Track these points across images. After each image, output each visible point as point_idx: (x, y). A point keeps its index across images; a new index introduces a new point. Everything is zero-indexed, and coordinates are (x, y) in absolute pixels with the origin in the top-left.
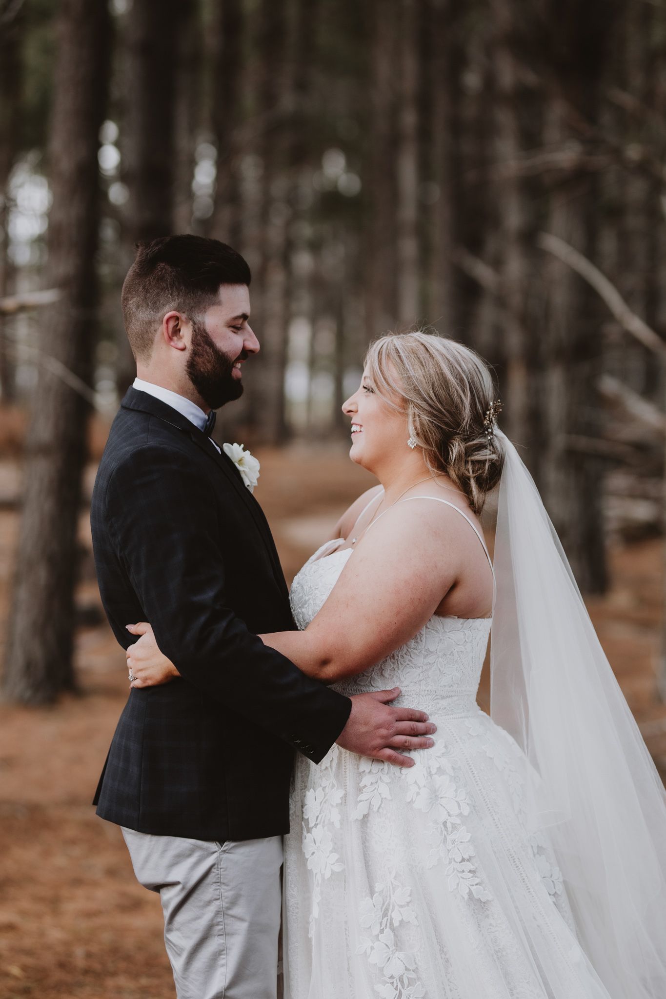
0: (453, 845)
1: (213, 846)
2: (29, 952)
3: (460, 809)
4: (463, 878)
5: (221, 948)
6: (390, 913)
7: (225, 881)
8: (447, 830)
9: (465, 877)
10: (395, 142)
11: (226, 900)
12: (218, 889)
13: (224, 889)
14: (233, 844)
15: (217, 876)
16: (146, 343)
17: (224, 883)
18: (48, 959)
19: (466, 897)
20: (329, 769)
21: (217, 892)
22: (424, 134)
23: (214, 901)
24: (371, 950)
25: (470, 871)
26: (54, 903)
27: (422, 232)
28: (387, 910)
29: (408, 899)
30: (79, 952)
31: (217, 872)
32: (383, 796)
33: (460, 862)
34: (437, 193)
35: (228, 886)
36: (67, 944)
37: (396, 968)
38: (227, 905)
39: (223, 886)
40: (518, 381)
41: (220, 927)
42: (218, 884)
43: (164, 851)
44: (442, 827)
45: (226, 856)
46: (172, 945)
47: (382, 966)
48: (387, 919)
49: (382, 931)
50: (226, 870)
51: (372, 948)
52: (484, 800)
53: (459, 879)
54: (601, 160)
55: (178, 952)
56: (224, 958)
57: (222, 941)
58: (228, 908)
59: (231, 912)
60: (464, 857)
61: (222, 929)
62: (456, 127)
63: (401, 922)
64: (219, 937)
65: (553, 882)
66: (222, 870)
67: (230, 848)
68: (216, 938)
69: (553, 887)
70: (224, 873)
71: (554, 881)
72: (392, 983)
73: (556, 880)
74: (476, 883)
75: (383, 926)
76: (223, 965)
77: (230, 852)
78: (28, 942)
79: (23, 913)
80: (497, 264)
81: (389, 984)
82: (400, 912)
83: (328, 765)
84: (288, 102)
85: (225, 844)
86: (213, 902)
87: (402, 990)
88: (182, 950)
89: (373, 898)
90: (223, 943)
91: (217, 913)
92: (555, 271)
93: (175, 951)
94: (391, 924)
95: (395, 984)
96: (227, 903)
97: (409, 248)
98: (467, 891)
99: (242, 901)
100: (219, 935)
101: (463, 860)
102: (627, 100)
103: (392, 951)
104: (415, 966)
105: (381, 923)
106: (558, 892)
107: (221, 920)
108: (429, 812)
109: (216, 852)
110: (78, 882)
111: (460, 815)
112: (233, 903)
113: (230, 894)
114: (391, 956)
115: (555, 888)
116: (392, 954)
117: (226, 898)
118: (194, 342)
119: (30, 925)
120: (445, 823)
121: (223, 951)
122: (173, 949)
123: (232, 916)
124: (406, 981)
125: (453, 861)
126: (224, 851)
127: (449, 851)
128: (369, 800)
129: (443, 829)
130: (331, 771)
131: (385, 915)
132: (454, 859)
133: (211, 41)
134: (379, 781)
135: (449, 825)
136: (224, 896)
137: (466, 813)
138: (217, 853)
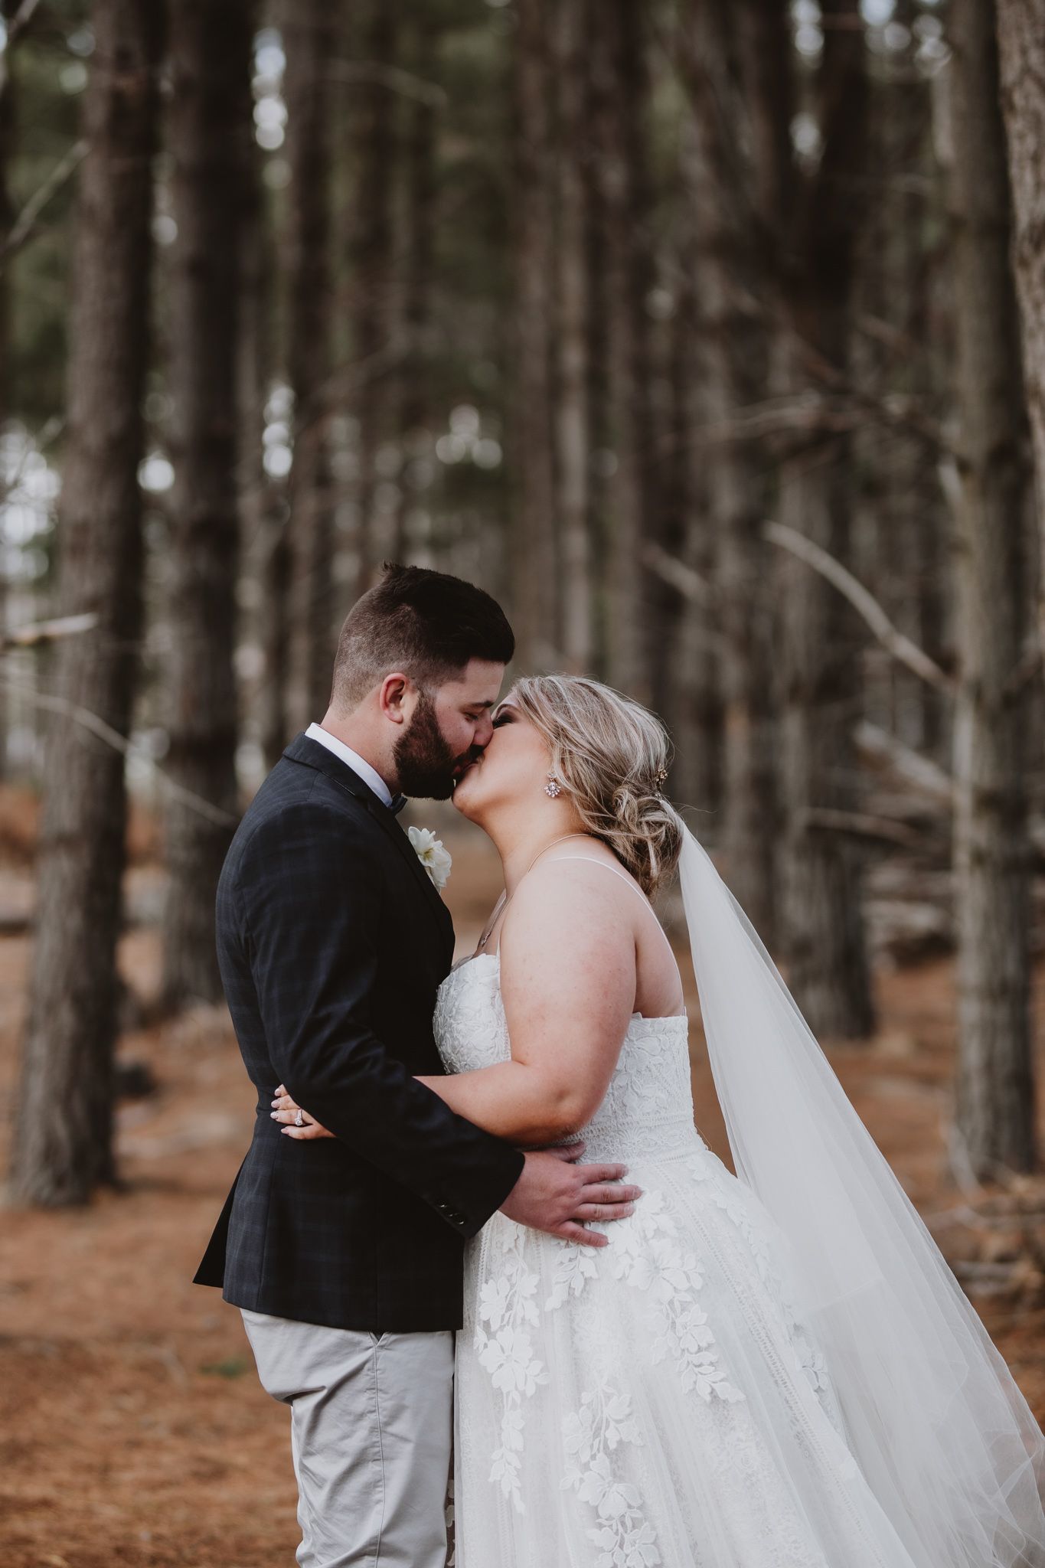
0: (685, 1331)
1: (367, 1339)
2: (74, 1537)
3: (690, 1282)
4: (702, 1374)
5: (378, 1477)
6: (602, 1431)
7: (383, 1387)
8: (674, 1311)
9: (704, 1372)
10: (555, 390)
11: (385, 1413)
12: (373, 1398)
13: (381, 1398)
14: (394, 1337)
15: (373, 1380)
16: (356, 694)
17: (381, 1390)
18: (100, 1544)
19: (708, 1398)
20: (514, 1250)
21: (373, 1402)
22: (596, 380)
23: (369, 1415)
24: (581, 1484)
25: (712, 1364)
26: (103, 1472)
27: (595, 523)
28: (599, 1428)
29: (627, 1411)
30: (143, 1534)
31: (373, 1374)
32: (587, 1275)
33: (696, 1353)
34: (614, 464)
35: (386, 1393)
36: (127, 1524)
37: (615, 1504)
38: (385, 1420)
39: (380, 1394)
40: (738, 731)
41: (376, 1449)
42: (374, 1391)
43: (302, 1347)
44: (668, 1307)
45: (383, 1353)
46: (311, 1474)
47: (597, 1504)
48: (600, 1442)
49: (593, 1457)
50: (384, 1371)
51: (582, 1480)
52: (721, 1266)
53: (696, 1375)
54: (852, 416)
55: (320, 1484)
56: (381, 1492)
57: (378, 1468)
58: (387, 1424)
59: (391, 1429)
60: (701, 1345)
61: (379, 1452)
62: (642, 370)
63: (620, 1442)
64: (374, 1462)
65: (815, 1373)
66: (378, 1372)
67: (389, 1341)
68: (371, 1464)
69: (816, 1380)
70: (381, 1376)
71: (818, 1372)
72: (610, 1526)
73: (819, 1370)
74: (719, 1378)
75: (595, 1450)
76: (378, 1502)
77: (389, 1347)
78: (71, 1523)
79: (59, 1485)
80: (706, 565)
81: (608, 1528)
82: (617, 1429)
83: (512, 1245)
84: (398, 340)
85: (384, 1336)
86: (366, 1416)
87: (625, 1536)
88: (324, 1480)
89: (580, 1412)
90: (380, 1471)
91: (373, 1430)
92: (789, 573)
93: (314, 1482)
94: (606, 1447)
95: (614, 1527)
96: (385, 1417)
97: (577, 543)
98: (709, 1390)
99: (407, 1416)
100: (374, 1460)
101: (700, 1349)
102: (889, 331)
103: (609, 1483)
104: (640, 1502)
105: (592, 1446)
106: (822, 1386)
107: (377, 1440)
108: (648, 1289)
109: (370, 1347)
110: (135, 1444)
111: (691, 1290)
112: (394, 1416)
113: (389, 1404)
114: (608, 1489)
115: (818, 1381)
116: (608, 1487)
117: (384, 1410)
118: (415, 718)
119: (72, 1501)
120: (671, 1303)
121: (379, 1481)
122: (312, 1479)
123: (392, 1435)
124: (629, 1523)
125: (686, 1351)
126: (382, 1347)
127: (680, 1338)
128: (568, 1282)
129: (669, 1311)
130: (516, 1252)
131: (596, 1435)
132: (688, 1349)
133: (288, 255)
134: (579, 1256)
135: (677, 1304)
136: (381, 1407)
137: (698, 1285)
138: (371, 1350)
